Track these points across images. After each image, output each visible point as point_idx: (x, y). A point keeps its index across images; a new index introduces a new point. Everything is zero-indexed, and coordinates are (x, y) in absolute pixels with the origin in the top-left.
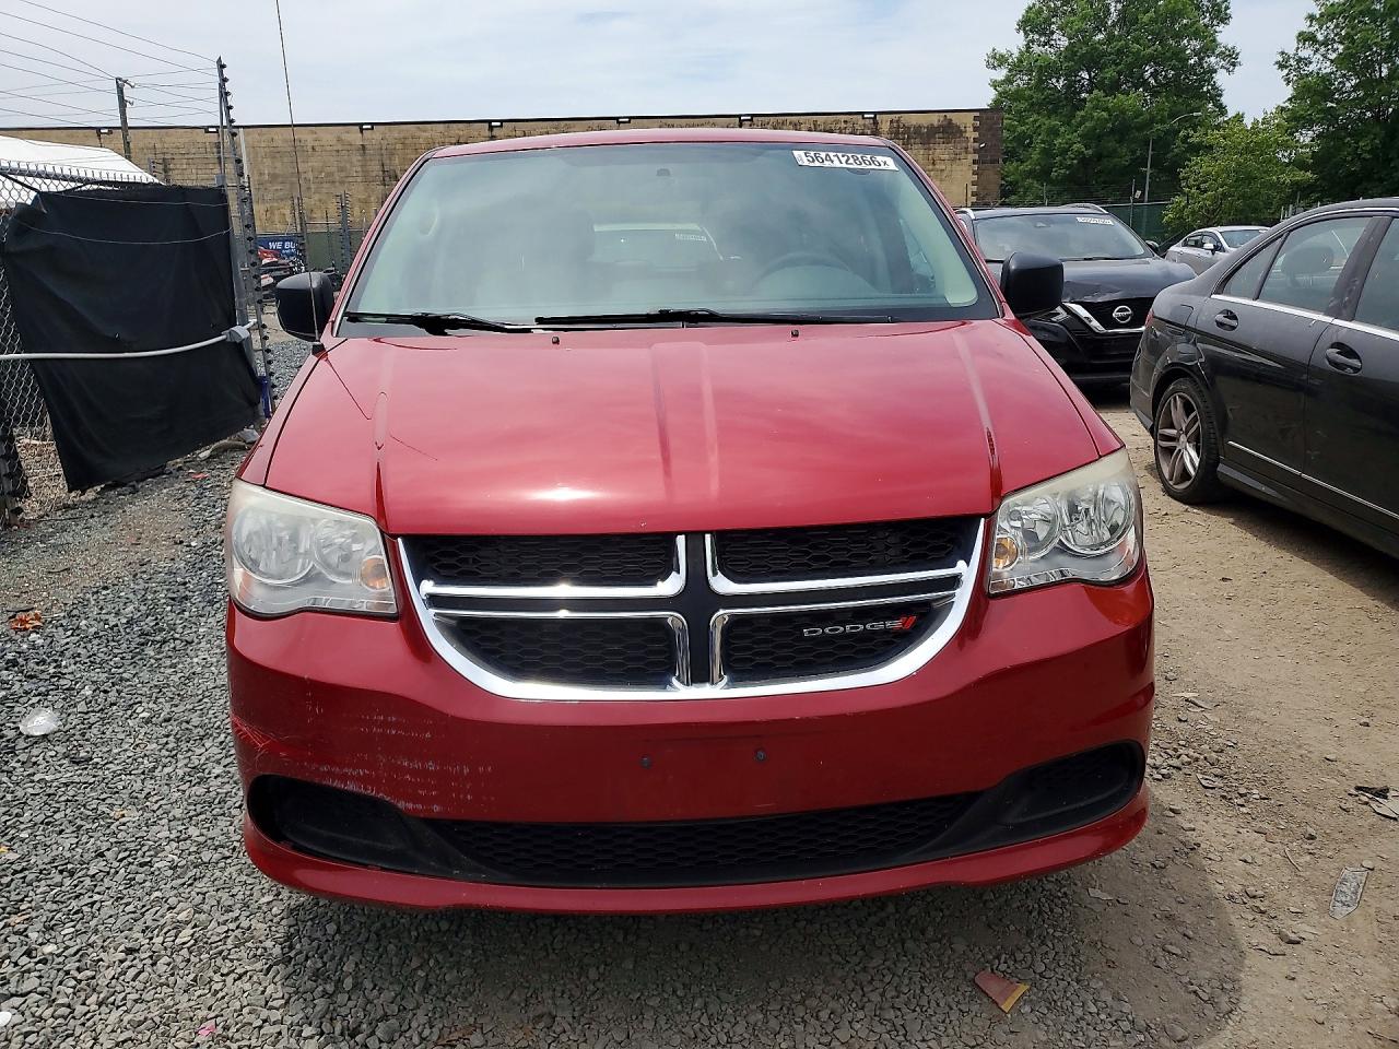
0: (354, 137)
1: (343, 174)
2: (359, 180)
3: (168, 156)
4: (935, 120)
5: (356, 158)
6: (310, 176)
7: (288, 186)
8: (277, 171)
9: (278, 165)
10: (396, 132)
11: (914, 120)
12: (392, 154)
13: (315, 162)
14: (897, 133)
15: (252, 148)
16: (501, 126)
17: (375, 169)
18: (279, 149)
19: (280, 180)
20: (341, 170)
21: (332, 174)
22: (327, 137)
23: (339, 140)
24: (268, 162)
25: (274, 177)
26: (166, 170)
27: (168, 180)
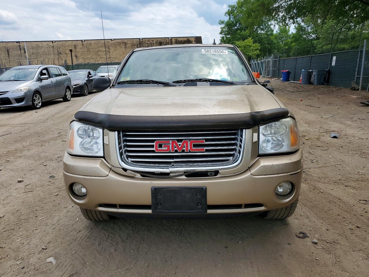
0: (51, 44)
1: (49, 53)
2: (53, 54)
3: (8, 48)
4: (185, 39)
5: (52, 49)
6: (41, 53)
7: (36, 56)
8: (34, 52)
9: (34, 51)
10: (60, 43)
11: (180, 39)
12: (60, 48)
13: (42, 50)
14: (176, 42)
15: (27, 46)
16: (84, 41)
17: (56, 51)
18: (34, 47)
19: (34, 54)
20: (48, 52)
21: (46, 53)
22: (45, 44)
23: (47, 45)
24: (31, 50)
25: (33, 53)
26: (8, 52)
27: (9, 54)
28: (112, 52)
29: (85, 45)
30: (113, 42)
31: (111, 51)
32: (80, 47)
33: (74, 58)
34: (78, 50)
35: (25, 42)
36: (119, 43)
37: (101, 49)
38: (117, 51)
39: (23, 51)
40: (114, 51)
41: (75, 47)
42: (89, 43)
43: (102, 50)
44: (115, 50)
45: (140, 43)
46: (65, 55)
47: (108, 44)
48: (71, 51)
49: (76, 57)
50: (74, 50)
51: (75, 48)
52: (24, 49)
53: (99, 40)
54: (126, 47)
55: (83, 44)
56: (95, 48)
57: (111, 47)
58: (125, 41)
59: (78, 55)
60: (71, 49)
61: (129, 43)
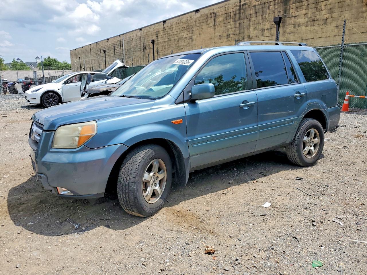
0: (139, 33)
1: (137, 48)
3: (115, 46)
5: (139, 42)
6: (132, 49)
7: (129, 53)
8: (128, 48)
9: (128, 46)
12: (145, 39)
13: (133, 44)
15: (125, 41)
17: (142, 45)
18: (128, 41)
20: (137, 46)
21: (135, 48)
22: (135, 35)
25: (127, 50)
26: (115, 50)
27: (115, 53)
28: (196, 39)
29: (166, 31)
30: (198, 15)
31: (194, 37)
32: (161, 34)
33: (156, 54)
34: (160, 40)
35: (123, 34)
36: (206, 17)
37: (183, 34)
38: (202, 35)
39: (122, 47)
40: (198, 35)
41: (157, 34)
42: (170, 25)
43: (184, 37)
44: (200, 34)
45: (240, 9)
46: (148, 51)
47: (191, 21)
48: (153, 42)
49: (158, 52)
50: (155, 42)
51: (157, 37)
52: (123, 45)
53: (180, 17)
54: (216, 23)
55: (164, 28)
56: (176, 33)
57: (195, 28)
58: (215, 9)
59: (160, 50)
60: (153, 39)
61: (221, 13)
